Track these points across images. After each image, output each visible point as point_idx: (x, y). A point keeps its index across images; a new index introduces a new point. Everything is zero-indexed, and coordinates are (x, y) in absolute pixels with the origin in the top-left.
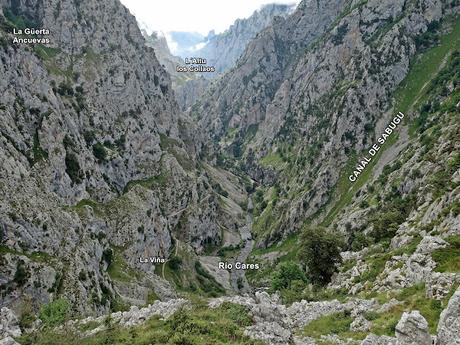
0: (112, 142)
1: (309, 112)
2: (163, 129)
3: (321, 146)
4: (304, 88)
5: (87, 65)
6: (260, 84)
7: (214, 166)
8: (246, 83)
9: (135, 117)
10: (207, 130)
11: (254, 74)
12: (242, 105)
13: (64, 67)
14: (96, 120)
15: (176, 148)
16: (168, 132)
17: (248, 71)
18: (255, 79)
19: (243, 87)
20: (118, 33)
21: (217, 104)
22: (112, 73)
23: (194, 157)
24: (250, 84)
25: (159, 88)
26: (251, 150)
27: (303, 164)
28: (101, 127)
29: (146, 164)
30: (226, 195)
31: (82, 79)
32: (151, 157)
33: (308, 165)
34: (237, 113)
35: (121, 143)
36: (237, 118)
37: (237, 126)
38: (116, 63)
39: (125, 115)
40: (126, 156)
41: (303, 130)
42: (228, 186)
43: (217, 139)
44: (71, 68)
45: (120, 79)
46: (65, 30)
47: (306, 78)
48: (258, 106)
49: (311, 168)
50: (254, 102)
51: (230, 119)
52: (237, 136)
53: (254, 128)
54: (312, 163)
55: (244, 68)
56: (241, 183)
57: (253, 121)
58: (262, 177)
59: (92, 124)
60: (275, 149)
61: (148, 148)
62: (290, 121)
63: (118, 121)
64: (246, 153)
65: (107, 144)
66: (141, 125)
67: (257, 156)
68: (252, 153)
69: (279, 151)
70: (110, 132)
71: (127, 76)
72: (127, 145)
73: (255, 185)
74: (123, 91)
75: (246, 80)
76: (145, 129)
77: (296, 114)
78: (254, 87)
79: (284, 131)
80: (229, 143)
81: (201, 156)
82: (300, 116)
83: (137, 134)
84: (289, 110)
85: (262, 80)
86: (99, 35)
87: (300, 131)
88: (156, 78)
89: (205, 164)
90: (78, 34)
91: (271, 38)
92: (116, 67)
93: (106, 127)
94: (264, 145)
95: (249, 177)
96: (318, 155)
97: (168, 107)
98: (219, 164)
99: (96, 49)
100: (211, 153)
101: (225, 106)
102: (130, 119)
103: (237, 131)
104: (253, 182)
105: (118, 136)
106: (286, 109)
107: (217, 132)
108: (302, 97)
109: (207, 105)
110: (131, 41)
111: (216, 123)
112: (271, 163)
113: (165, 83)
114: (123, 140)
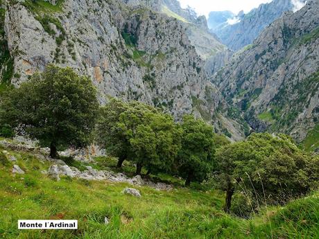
0: (167, 103)
1: (296, 87)
2: (195, 94)
3: (296, 114)
4: (295, 70)
5: (158, 61)
6: (267, 60)
7: (226, 117)
8: (257, 59)
9: (180, 90)
10: (226, 89)
11: (264, 53)
12: (252, 75)
13: (147, 62)
14: (160, 91)
15: (202, 106)
16: (198, 96)
17: (260, 51)
18: (264, 57)
19: (254, 61)
20: (175, 41)
21: (235, 72)
22: (170, 65)
23: (213, 110)
24: (260, 60)
25: (195, 69)
26: (253, 107)
27: (283, 124)
28: (162, 95)
29: (183, 115)
30: (230, 136)
31: (155, 69)
32: (186, 112)
33: (286, 126)
34: (248, 80)
35: (171, 103)
36: (247, 83)
37: (247, 89)
38: (173, 59)
39: (174, 88)
40: (173, 111)
41: (290, 99)
42: (233, 131)
43: (232, 96)
44: (150, 62)
45: (174, 68)
46: (149, 42)
47: (298, 63)
48: (263, 76)
49: (288, 128)
50: (261, 73)
51: (243, 83)
52: (245, 96)
53: (259, 91)
54: (288, 125)
55: (256, 49)
56: (242, 129)
57: (258, 86)
58: (258, 126)
59: (157, 93)
60: (269, 110)
61: (185, 106)
62: (282, 91)
63: (171, 92)
64: (250, 109)
65: (164, 104)
66: (183, 94)
67: (256, 112)
68: (253, 110)
69: (271, 111)
70: (166, 98)
71: (178, 67)
72: (174, 105)
73: (252, 131)
74: (175, 75)
75: (257, 57)
76: (185, 96)
77: (287, 87)
78: (262, 62)
79: (277, 98)
80: (239, 100)
81: (218, 110)
82: (290, 89)
83: (179, 99)
84: (283, 84)
85: (269, 58)
86: (166, 43)
87: (288, 99)
88: (194, 64)
89: (220, 114)
90: (155, 43)
91: (281, 28)
92: (172, 62)
93: (164, 95)
94: (262, 105)
95: (248, 125)
96: (293, 120)
97: (200, 81)
98: (229, 115)
99: (163, 51)
100: (225, 108)
101: (240, 74)
102: (177, 90)
103: (246, 92)
104: (251, 129)
105: (170, 100)
106: (281, 82)
107: (232, 92)
108: (293, 75)
109: (228, 72)
110: (182, 45)
111: (233, 85)
112: (265, 118)
113: (199, 66)
114: (172, 102)
